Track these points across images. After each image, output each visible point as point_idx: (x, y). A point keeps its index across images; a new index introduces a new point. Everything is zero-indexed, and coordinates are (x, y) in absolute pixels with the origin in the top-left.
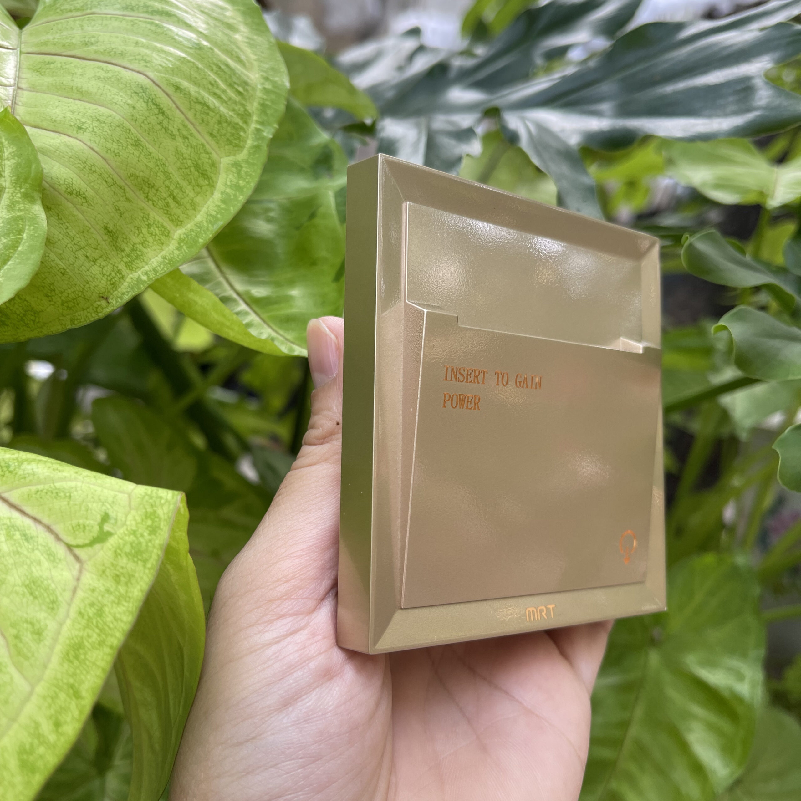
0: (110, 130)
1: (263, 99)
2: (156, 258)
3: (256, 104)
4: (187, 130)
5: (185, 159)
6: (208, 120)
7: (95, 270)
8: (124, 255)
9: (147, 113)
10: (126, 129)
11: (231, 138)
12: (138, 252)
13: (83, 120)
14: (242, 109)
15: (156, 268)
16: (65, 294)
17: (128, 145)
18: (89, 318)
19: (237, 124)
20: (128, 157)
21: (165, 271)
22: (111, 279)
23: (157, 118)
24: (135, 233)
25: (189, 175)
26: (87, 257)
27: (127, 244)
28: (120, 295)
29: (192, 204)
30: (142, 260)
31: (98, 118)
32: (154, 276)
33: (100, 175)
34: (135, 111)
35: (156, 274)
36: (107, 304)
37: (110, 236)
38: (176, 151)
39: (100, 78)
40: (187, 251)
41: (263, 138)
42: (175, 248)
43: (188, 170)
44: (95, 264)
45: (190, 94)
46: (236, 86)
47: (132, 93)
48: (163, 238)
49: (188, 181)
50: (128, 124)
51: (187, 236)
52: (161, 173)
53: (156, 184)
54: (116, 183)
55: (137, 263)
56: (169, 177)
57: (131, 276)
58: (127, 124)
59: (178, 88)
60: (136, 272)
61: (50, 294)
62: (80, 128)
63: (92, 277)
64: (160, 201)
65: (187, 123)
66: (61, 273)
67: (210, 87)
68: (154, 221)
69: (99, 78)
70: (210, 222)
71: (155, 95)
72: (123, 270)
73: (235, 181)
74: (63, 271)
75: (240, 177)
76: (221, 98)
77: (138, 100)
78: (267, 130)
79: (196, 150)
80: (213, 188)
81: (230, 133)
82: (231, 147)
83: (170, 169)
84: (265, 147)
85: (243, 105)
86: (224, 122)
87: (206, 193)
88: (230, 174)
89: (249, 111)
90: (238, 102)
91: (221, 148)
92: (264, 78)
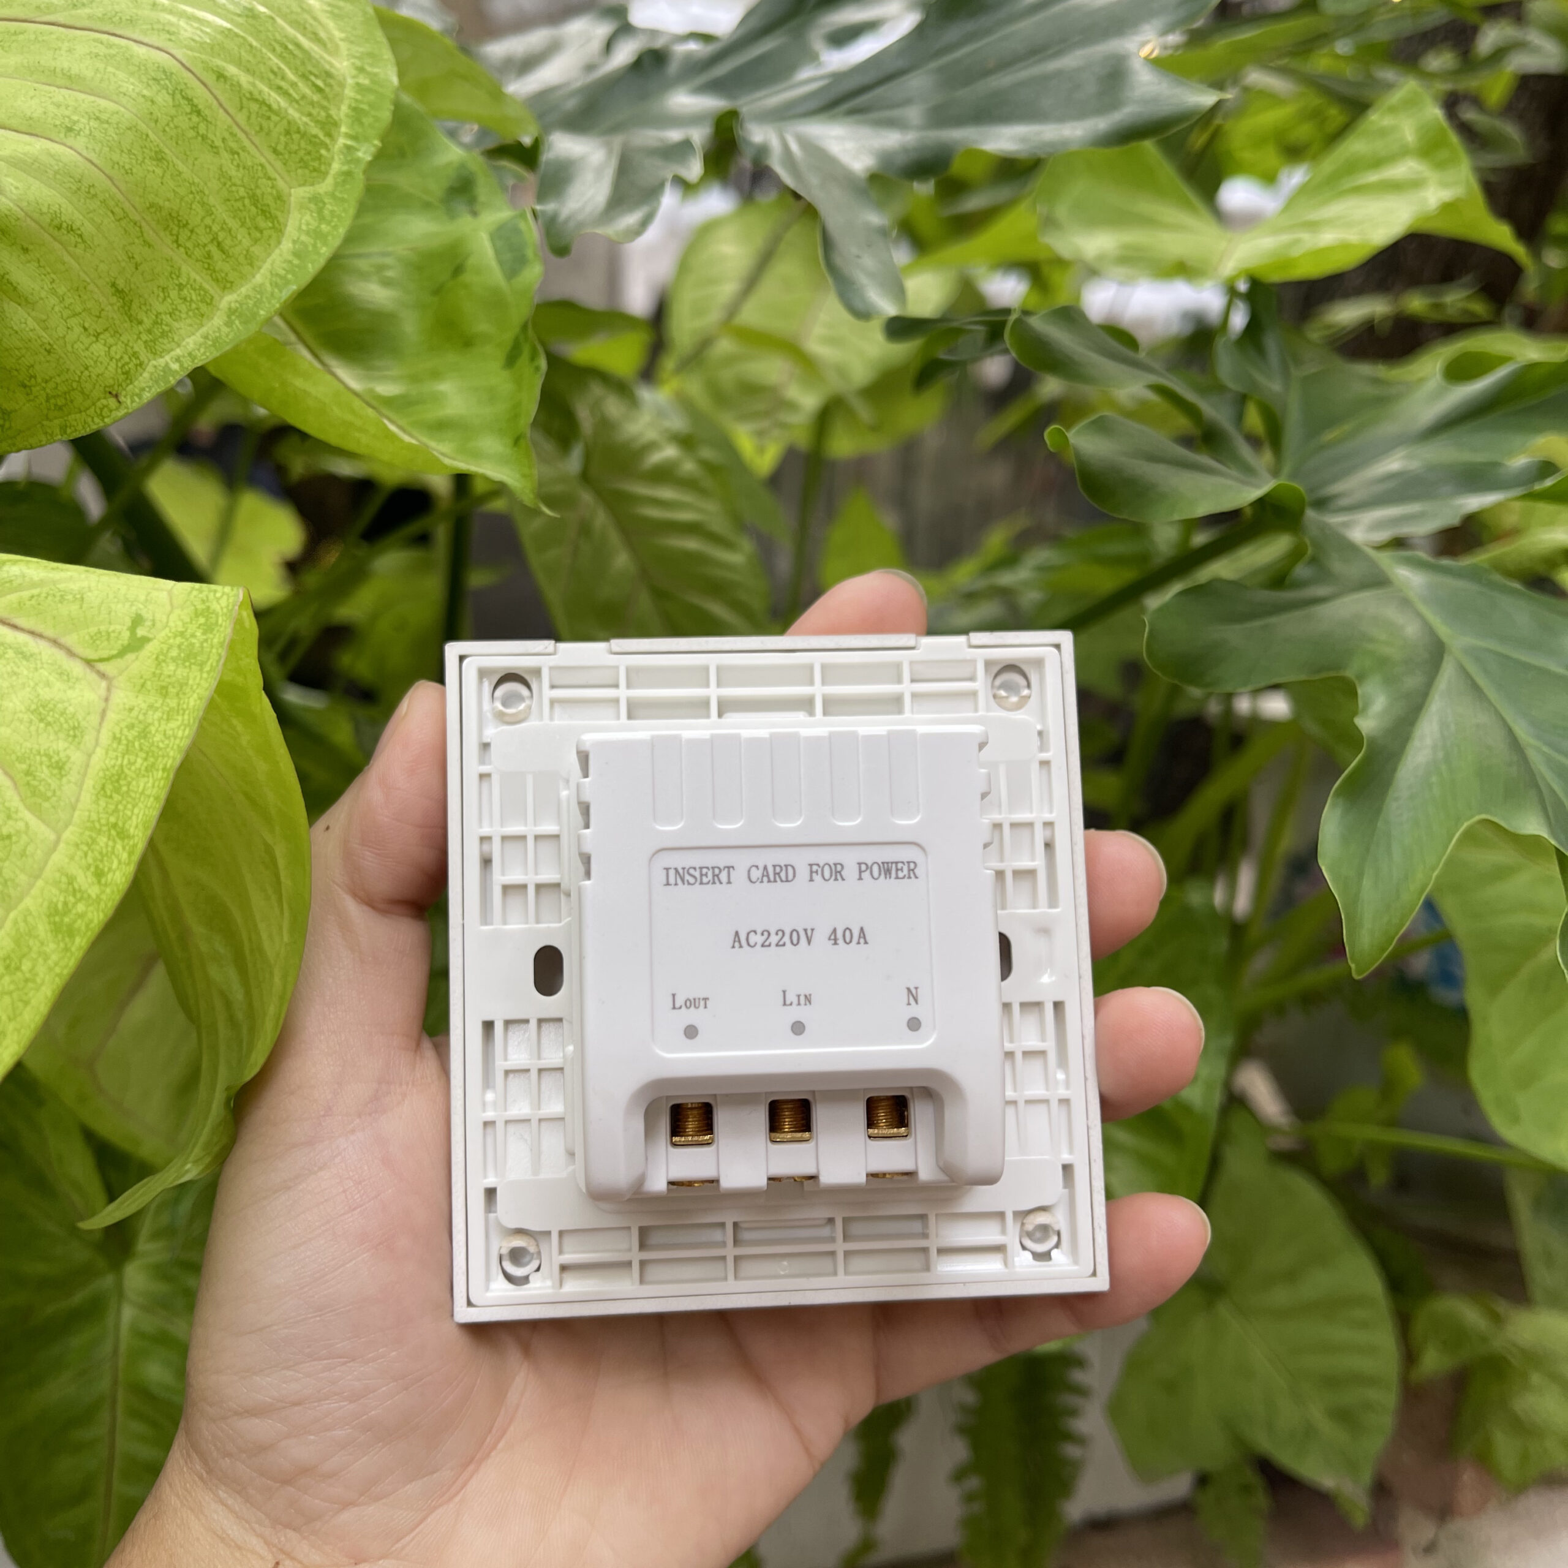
0: (116, 134)
1: (356, 100)
2: (193, 337)
3: (344, 108)
4: (237, 141)
5: (235, 185)
6: (269, 127)
7: (98, 349)
8: (142, 330)
9: (173, 112)
10: (142, 133)
11: (307, 158)
12: (164, 327)
13: (75, 118)
14: (323, 114)
15: (193, 353)
16: (51, 385)
17: (144, 158)
18: (89, 426)
19: (316, 136)
20: (146, 176)
21: (208, 357)
22: (123, 366)
23: (190, 119)
24: (158, 296)
25: (241, 211)
26: (85, 329)
27: (146, 313)
28: (137, 391)
29: (248, 256)
30: (171, 340)
31: (97, 114)
32: (190, 363)
33: (104, 202)
34: (154, 107)
35: (193, 361)
36: (117, 404)
37: (120, 297)
38: (221, 173)
39: (99, 55)
40: (241, 328)
41: (358, 161)
42: (221, 323)
43: (239, 204)
44: (97, 340)
45: (240, 86)
46: (313, 78)
47: (149, 79)
48: (204, 308)
49: (240, 219)
50: (145, 126)
51: (241, 305)
52: (198, 205)
53: (190, 221)
54: (128, 216)
55: (163, 344)
56: (210, 212)
57: (154, 362)
58: (142, 126)
59: (221, 76)
60: (162, 357)
61: (28, 383)
62: (70, 130)
63: (92, 359)
64: (197, 249)
65: (236, 130)
66: (46, 349)
67: (272, 76)
68: (189, 279)
69: (97, 55)
70: (277, 285)
71: (186, 84)
72: (142, 353)
73: (314, 224)
74: (48, 347)
75: (322, 218)
76: (289, 95)
77: (159, 91)
78: (363, 149)
79: (251, 173)
80: (279, 233)
81: (305, 149)
82: (307, 171)
83: (212, 200)
84: (361, 174)
85: (324, 108)
86: (295, 133)
87: (268, 240)
88: (306, 213)
89: (335, 118)
90: (317, 103)
91: (291, 173)
92: (357, 68)
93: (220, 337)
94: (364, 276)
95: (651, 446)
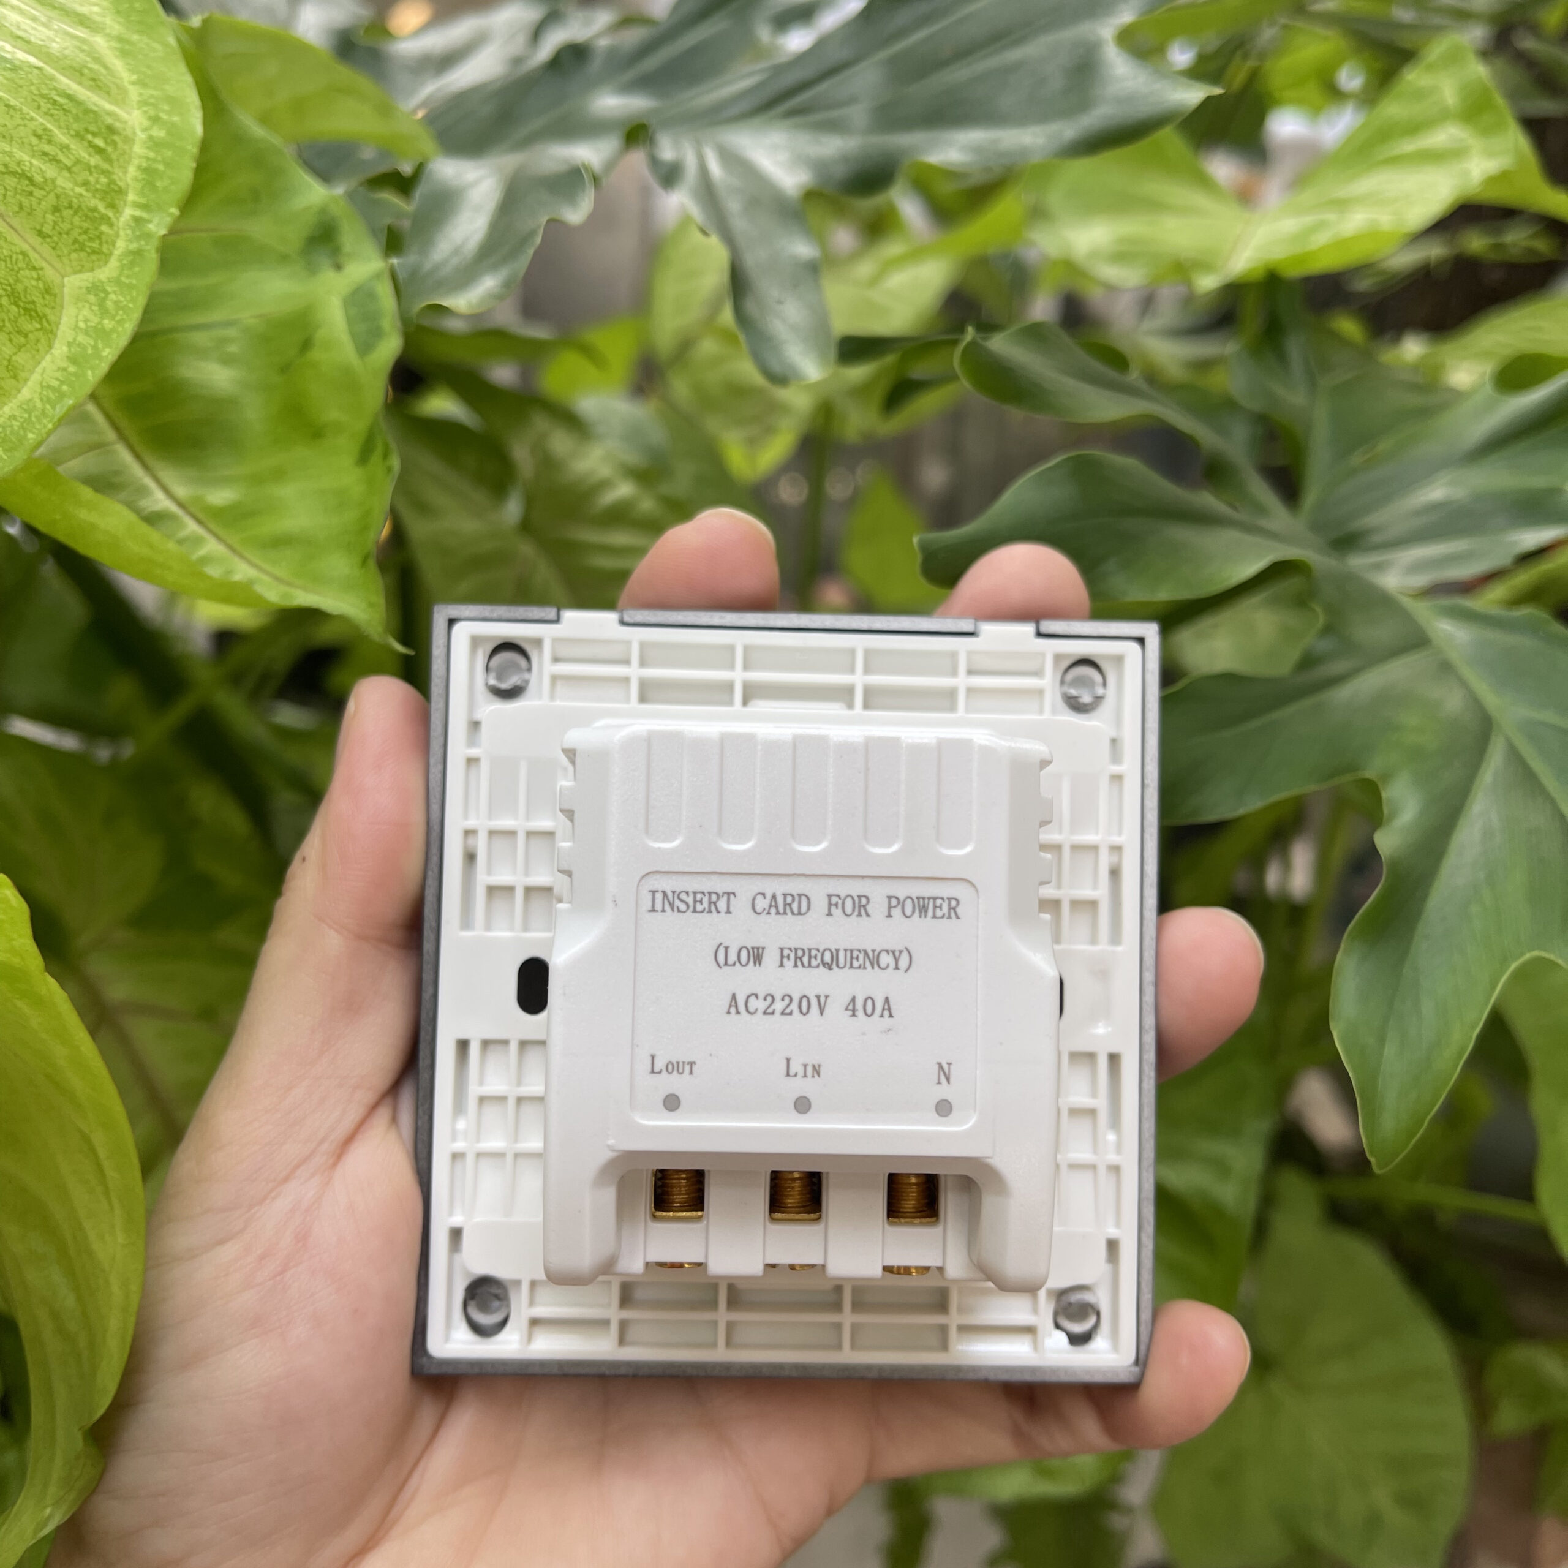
1: (148, 159)
3: (132, 170)
6: (31, 205)
11: (81, 238)
14: (104, 180)
19: (95, 210)
29: (10, 368)
40: (5, 457)
41: (148, 236)
51: (4, 428)
67: (35, 141)
70: (49, 400)
73: (94, 320)
75: (104, 312)
76: (58, 161)
78: (156, 220)
79: (9, 265)
80: (50, 335)
81: (81, 228)
82: (83, 254)
84: (153, 251)
85: (104, 172)
86: (66, 208)
87: (36, 345)
88: (84, 306)
89: (120, 183)
90: (96, 167)
91: (63, 258)
92: (150, 118)
94: (202, 353)
95: (604, 485)
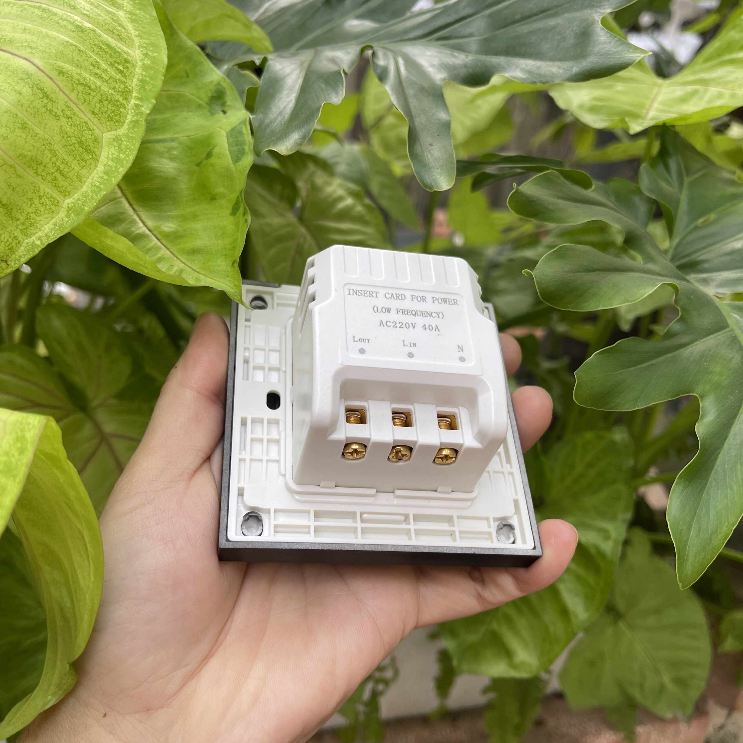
1: (142, 75)
2: (48, 225)
3: (135, 81)
4: (71, 110)
6: (89, 99)
8: (19, 224)
9: (32, 98)
10: (13, 114)
11: (111, 115)
12: (31, 220)
14: (122, 86)
15: (48, 234)
17: (15, 129)
19: (118, 101)
20: (16, 139)
21: (56, 236)
22: (9, 245)
23: (42, 101)
24: (27, 203)
25: (73, 151)
27: (21, 214)
28: (17, 257)
29: (78, 176)
30: (36, 227)
32: (46, 241)
34: (21, 97)
35: (48, 240)
36: (6, 266)
37: (5, 208)
38: (61, 131)
40: (75, 218)
41: (141, 113)
42: (64, 216)
43: (72, 148)
45: (72, 76)
47: (18, 79)
48: (53, 207)
49: (73, 156)
50: (15, 109)
51: (75, 205)
52: (47, 151)
53: (43, 161)
54: (6, 163)
55: (31, 230)
56: (55, 154)
57: (26, 241)
58: (13, 110)
59: (61, 72)
60: (31, 237)
64: (48, 176)
65: (70, 103)
67: (92, 68)
68: (44, 193)
70: (95, 192)
71: (40, 80)
72: (19, 236)
73: (116, 154)
75: (120, 150)
76: (102, 78)
77: (24, 86)
78: (145, 106)
79: (79, 129)
80: (96, 161)
81: (111, 110)
82: (112, 123)
83: (56, 147)
84: (143, 121)
85: (124, 83)
86: (105, 100)
87: (90, 166)
88: (111, 147)
89: (129, 87)
90: (119, 80)
91: (103, 124)
92: (143, 54)
93: (63, 224)
95: (340, 199)
